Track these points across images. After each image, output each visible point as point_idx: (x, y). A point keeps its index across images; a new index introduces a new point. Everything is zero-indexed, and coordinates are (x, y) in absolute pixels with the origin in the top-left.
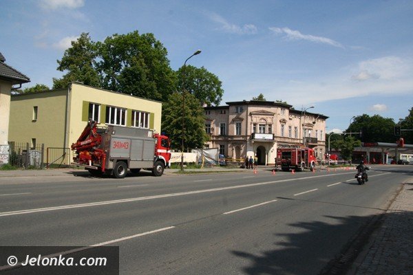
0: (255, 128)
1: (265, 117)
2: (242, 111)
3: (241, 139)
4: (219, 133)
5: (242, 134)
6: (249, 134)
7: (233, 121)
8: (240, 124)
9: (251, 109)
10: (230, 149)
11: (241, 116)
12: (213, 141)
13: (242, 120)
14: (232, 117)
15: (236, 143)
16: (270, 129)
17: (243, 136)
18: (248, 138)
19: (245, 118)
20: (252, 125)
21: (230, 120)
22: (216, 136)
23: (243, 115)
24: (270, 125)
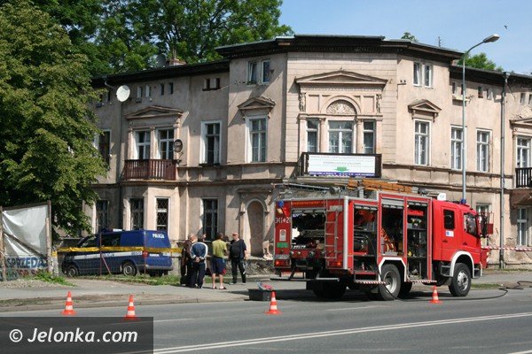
0: (313, 137)
1: (348, 93)
2: (268, 74)
3: (266, 175)
4: (202, 159)
5: (269, 160)
6: (292, 156)
7: (243, 111)
8: (263, 121)
9: (300, 67)
10: (231, 213)
11: (265, 95)
12: (182, 186)
13: (269, 107)
14: (237, 98)
15: (249, 192)
16: (370, 138)
17: (271, 166)
18: (289, 171)
19: (277, 99)
20: (304, 124)
21: (233, 111)
22: (191, 170)
23: (272, 92)
24: (370, 124)
